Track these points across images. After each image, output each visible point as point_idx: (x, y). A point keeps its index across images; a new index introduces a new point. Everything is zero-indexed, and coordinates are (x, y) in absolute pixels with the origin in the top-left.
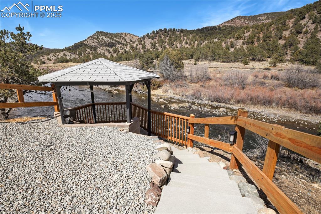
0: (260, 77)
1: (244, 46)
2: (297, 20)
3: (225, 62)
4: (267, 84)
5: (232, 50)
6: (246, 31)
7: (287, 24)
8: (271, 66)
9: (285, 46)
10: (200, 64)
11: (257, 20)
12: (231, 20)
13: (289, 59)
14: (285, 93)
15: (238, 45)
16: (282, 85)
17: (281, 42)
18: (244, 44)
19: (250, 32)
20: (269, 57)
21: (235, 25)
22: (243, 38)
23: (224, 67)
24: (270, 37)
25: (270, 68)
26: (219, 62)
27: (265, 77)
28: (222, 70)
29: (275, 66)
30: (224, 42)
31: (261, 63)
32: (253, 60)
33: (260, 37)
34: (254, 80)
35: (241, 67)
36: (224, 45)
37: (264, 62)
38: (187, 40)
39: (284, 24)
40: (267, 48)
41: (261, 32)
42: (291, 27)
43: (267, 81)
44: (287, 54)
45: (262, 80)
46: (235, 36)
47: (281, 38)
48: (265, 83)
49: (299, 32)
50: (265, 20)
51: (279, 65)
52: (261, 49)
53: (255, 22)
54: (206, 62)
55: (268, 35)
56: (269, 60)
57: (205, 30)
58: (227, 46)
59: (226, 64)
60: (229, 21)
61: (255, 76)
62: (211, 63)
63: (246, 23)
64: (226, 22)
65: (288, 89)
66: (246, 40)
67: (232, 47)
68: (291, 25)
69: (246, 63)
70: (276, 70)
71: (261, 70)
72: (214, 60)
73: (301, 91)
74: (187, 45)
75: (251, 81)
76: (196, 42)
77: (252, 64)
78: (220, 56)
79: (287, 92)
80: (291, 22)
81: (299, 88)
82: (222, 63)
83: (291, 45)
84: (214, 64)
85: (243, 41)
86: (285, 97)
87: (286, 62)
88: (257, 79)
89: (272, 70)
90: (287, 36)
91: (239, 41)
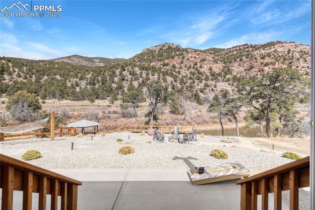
0: (106, 113)
1: (88, 86)
2: (121, 71)
3: (75, 100)
4: (112, 117)
5: (78, 89)
6: (87, 73)
7: (116, 72)
8: (110, 103)
9: (117, 89)
10: (49, 103)
11: (92, 61)
12: (68, 57)
13: (120, 98)
14: (122, 122)
15: (83, 85)
16: (120, 117)
17: (114, 86)
18: (87, 84)
19: (90, 74)
20: (108, 96)
21: (73, 62)
22: (86, 79)
23: (75, 105)
24: (106, 81)
25: (110, 105)
26: (68, 100)
27: (110, 112)
28: (75, 108)
29: (113, 103)
30: (68, 80)
31: (103, 101)
32: (97, 98)
33: (99, 80)
34: (103, 115)
35: (90, 105)
36: (69, 84)
37: (106, 100)
38: (20, 73)
39: (114, 73)
40: (105, 89)
41: (99, 76)
42: (118, 75)
43: (111, 115)
44: (119, 94)
45: (108, 115)
46: (78, 77)
47: (113, 82)
48: (110, 117)
49: (123, 80)
50: (99, 62)
51: (115, 102)
52: (102, 91)
53: (91, 63)
54: (54, 100)
55: (105, 79)
56: (109, 98)
57: (40, 63)
58: (72, 84)
59: (75, 102)
60: (66, 57)
61: (103, 112)
62: (61, 102)
63: (83, 62)
64: (63, 58)
65: (124, 119)
66: (88, 81)
67: (78, 86)
68: (118, 74)
69: (93, 101)
70: (115, 107)
71: (105, 107)
72: (63, 98)
73: (130, 119)
74: (21, 79)
75: (101, 116)
76: (34, 76)
77: (97, 102)
78: (69, 95)
79: (123, 121)
80: (118, 71)
81: (128, 118)
82: (72, 102)
83: (120, 88)
84: (64, 102)
85: (86, 81)
86: (123, 124)
87: (119, 100)
88: (105, 114)
89: (112, 107)
90: (117, 81)
91: (82, 82)
